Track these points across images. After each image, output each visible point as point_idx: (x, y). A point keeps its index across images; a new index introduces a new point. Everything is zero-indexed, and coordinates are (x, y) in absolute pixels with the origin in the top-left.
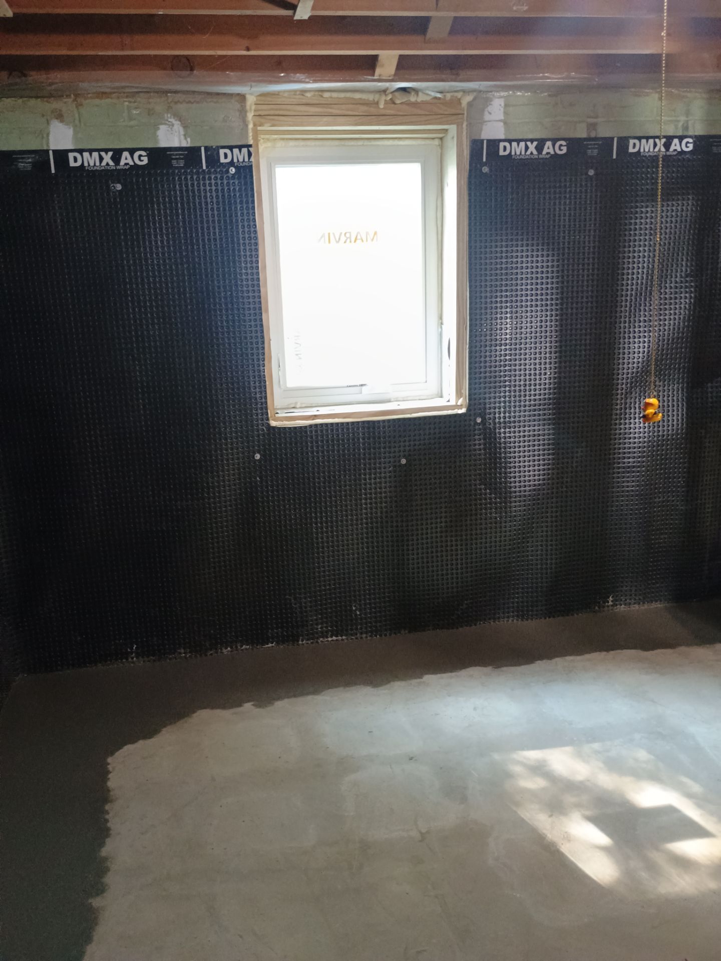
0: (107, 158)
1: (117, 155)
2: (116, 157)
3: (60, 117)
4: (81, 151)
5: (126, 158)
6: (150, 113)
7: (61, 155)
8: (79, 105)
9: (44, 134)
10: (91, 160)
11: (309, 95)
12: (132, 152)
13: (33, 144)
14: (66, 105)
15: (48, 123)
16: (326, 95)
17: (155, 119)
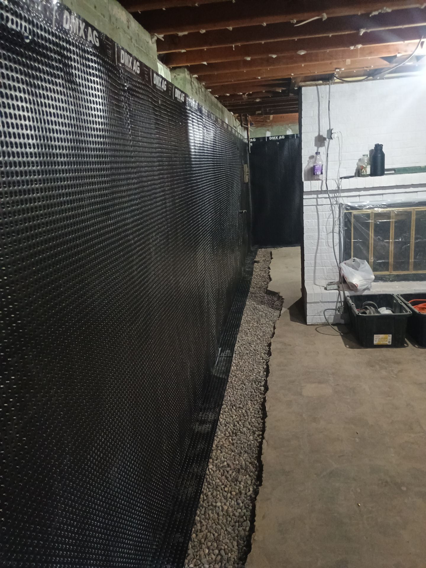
0: (277, 138)
1: (279, 137)
2: (278, 138)
3: (268, 130)
4: (272, 137)
5: (280, 138)
6: (286, 128)
7: (268, 138)
8: (272, 128)
9: (265, 134)
10: (274, 138)
12: (281, 136)
13: (263, 136)
14: (270, 128)
15: (266, 132)
17: (286, 129)
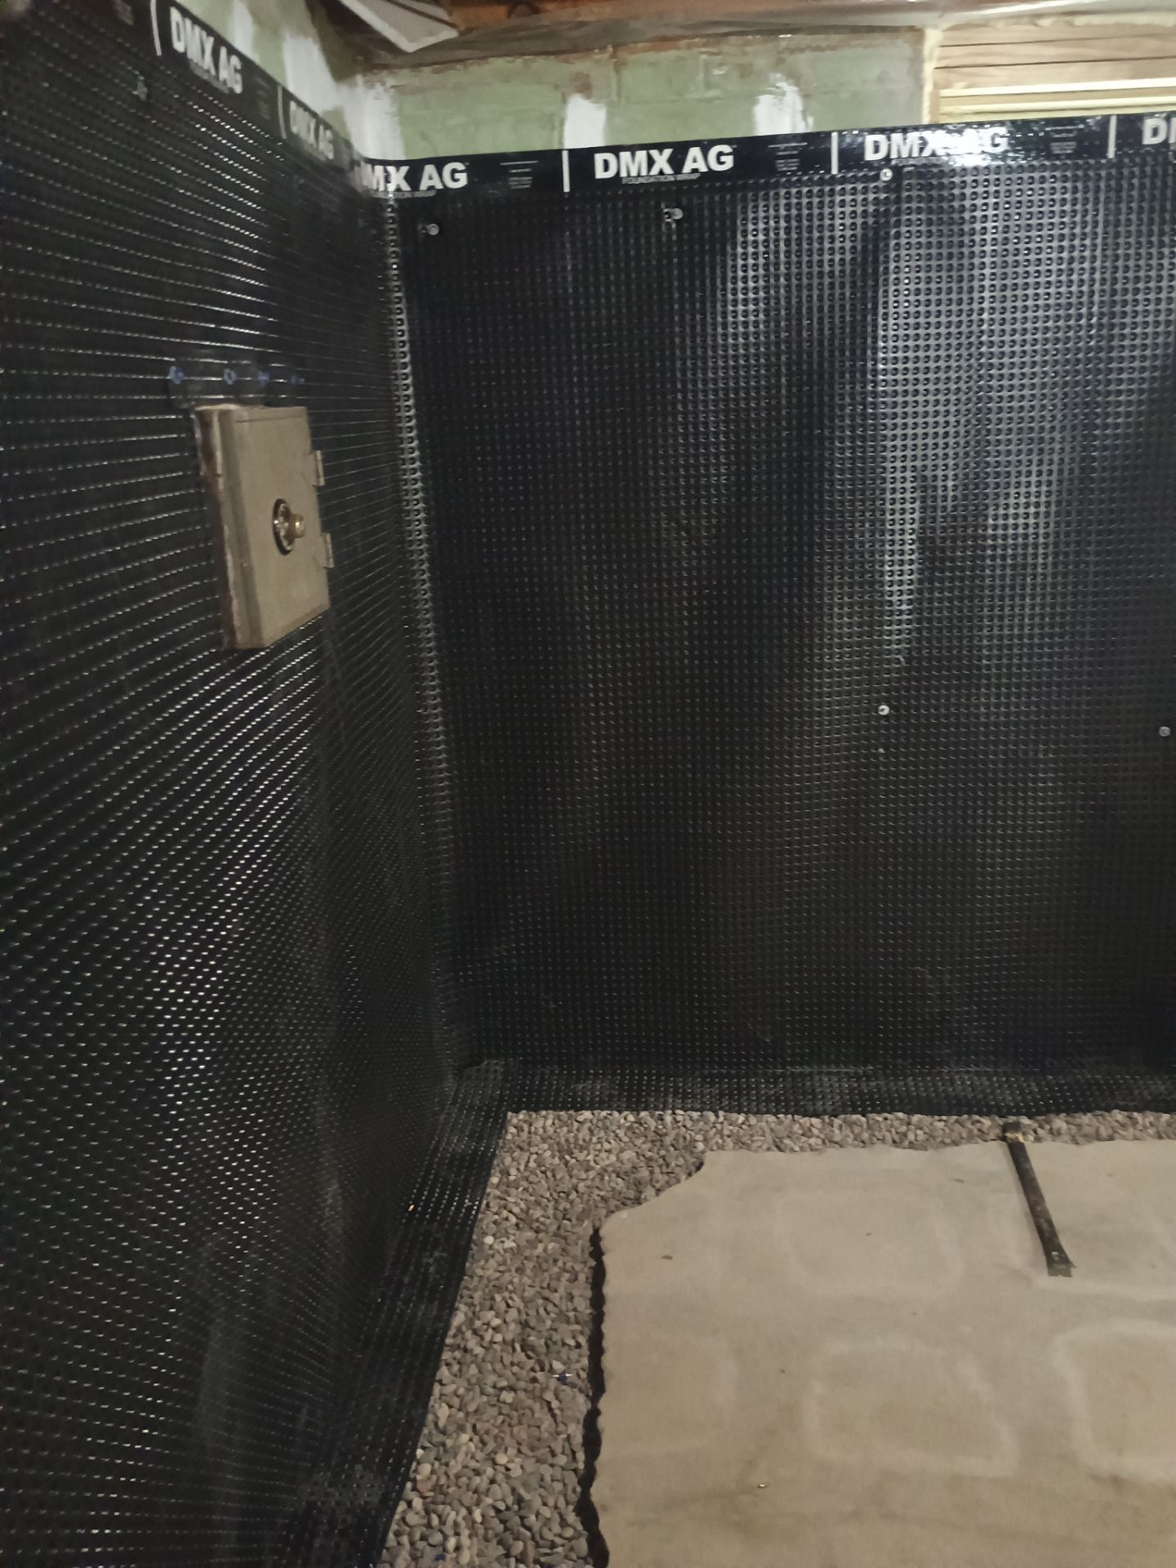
0: (662, 160)
2: (677, 162)
3: (585, 88)
4: (616, 150)
5: (694, 161)
6: (745, 71)
7: (583, 158)
8: (618, 67)
9: (555, 122)
10: (632, 166)
11: (1046, 22)
12: (705, 146)
13: (537, 142)
14: (597, 65)
15: (564, 101)
16: (1080, 20)
17: (751, 83)
